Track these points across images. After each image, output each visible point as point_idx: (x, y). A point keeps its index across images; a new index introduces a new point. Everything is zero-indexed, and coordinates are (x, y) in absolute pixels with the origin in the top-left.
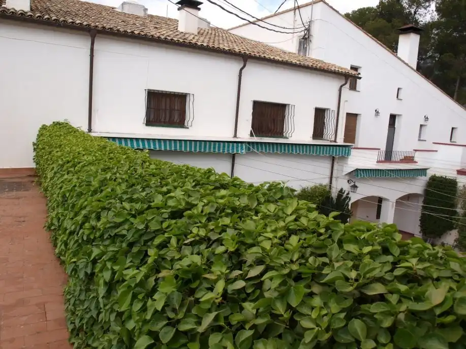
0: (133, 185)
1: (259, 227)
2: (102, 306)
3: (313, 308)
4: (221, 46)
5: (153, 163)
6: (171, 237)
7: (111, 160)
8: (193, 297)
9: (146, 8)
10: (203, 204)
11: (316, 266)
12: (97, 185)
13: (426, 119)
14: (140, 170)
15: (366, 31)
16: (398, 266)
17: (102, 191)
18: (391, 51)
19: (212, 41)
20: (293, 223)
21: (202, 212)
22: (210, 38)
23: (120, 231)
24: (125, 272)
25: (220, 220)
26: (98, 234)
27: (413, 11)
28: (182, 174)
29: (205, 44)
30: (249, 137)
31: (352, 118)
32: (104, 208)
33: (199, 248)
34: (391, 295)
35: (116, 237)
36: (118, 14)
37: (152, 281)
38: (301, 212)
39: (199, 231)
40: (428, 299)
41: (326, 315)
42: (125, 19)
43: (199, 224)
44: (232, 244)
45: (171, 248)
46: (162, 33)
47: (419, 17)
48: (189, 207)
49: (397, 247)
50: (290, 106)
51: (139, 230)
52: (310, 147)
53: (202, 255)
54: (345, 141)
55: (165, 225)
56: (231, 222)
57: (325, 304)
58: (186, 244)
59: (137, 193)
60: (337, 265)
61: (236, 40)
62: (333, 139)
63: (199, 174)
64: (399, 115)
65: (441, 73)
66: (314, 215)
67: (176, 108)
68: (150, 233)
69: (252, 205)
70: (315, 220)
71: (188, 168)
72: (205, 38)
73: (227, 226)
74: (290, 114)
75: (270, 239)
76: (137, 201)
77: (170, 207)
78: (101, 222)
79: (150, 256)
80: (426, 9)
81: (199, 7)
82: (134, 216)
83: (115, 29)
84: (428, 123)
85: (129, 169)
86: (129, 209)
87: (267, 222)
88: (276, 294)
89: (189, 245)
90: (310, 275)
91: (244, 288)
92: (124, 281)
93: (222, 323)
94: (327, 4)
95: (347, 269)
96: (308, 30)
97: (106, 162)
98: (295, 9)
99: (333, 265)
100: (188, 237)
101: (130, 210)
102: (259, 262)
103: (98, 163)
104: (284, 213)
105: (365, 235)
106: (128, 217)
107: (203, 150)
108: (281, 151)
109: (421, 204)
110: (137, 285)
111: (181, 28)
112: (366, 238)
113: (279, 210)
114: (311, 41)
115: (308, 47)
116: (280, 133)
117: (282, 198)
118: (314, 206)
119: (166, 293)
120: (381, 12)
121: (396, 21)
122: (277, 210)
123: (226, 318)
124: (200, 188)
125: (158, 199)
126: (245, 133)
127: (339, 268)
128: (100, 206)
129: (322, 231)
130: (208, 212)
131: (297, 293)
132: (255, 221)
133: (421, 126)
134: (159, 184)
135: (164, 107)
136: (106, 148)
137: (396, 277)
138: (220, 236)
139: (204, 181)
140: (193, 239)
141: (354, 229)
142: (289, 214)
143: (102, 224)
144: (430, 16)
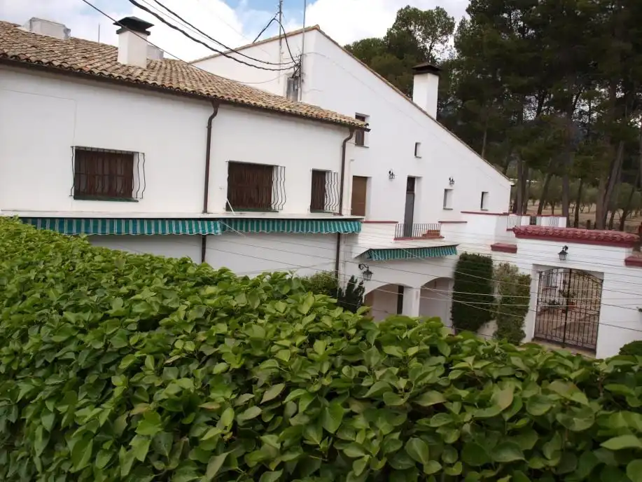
0: (74, 286)
1: (270, 334)
2: (39, 468)
3: (356, 432)
4: (182, 86)
5: (97, 253)
6: (145, 357)
7: (32, 252)
8: (188, 437)
9: (68, 28)
10: (186, 307)
11: (352, 377)
12: (16, 291)
13: (452, 181)
14: (80, 265)
15: (373, 69)
16: (453, 368)
17: (24, 298)
18: (404, 95)
19: (167, 78)
20: (314, 325)
21: (185, 318)
22: (165, 74)
23: (64, 354)
24: (78, 414)
25: (213, 328)
26: (24, 362)
27: (428, 46)
28: (147, 268)
29: (159, 83)
30: (224, 211)
31: (361, 183)
32: (31, 323)
33: (188, 369)
34: (451, 403)
35: (56, 364)
36: (25, 34)
37: (122, 422)
38: (321, 309)
39: (185, 345)
40: (494, 402)
41: (375, 438)
42: (37, 43)
43: (183, 336)
44: (236, 358)
45: (148, 372)
46: (95, 66)
47: (436, 53)
48: (165, 313)
49: (446, 345)
50: (279, 168)
51: (96, 350)
52: (307, 223)
53: (194, 377)
54: (353, 213)
55: (133, 341)
56: (229, 329)
57: (372, 424)
58: (167, 365)
59: (84, 298)
60: (379, 374)
61: (201, 78)
62: (337, 211)
63: (171, 266)
64: (419, 178)
65: (466, 123)
66: (338, 312)
67: (119, 173)
68: (112, 353)
69: (254, 305)
70: (340, 318)
71: (152, 258)
72: (158, 74)
73: (224, 335)
74: (279, 180)
75: (286, 348)
76: (86, 309)
77: (137, 314)
78: (30, 343)
79: (114, 387)
80: (442, 43)
81: (147, 30)
82: (83, 331)
83: (22, 57)
84: (453, 187)
85: (63, 264)
86: (73, 321)
87: (278, 327)
88: (305, 420)
89: (172, 366)
90: (348, 390)
91: (259, 417)
92: (76, 426)
93: (235, 467)
94: (323, 33)
95: (392, 378)
96: (299, 66)
97: (23, 254)
98: (280, 38)
99: (375, 373)
100: (170, 354)
101: (76, 323)
102: (277, 379)
103: (11, 257)
104: (298, 312)
105: (408, 333)
106: (75, 334)
107: (160, 232)
108: (268, 230)
109: (451, 291)
110: (99, 431)
111: (123, 59)
112: (409, 336)
113: (292, 308)
114: (303, 81)
115: (299, 89)
116: (266, 205)
117: (291, 293)
118: (335, 301)
119: (149, 436)
120: (389, 46)
121: (409, 58)
122: (289, 309)
123: (241, 459)
124: (176, 285)
125: (117, 305)
126: (218, 207)
127: (382, 377)
128: (24, 321)
129: (353, 332)
130: (195, 317)
131: (334, 415)
132: (261, 325)
133: (446, 191)
134: (114, 283)
135: (100, 173)
136: (20, 233)
137: (453, 381)
138: (217, 349)
139: (180, 275)
140: (177, 357)
141: (392, 326)
142: (305, 313)
143: (32, 346)
144: (449, 52)
